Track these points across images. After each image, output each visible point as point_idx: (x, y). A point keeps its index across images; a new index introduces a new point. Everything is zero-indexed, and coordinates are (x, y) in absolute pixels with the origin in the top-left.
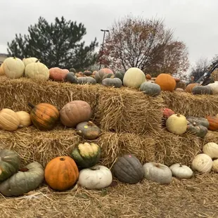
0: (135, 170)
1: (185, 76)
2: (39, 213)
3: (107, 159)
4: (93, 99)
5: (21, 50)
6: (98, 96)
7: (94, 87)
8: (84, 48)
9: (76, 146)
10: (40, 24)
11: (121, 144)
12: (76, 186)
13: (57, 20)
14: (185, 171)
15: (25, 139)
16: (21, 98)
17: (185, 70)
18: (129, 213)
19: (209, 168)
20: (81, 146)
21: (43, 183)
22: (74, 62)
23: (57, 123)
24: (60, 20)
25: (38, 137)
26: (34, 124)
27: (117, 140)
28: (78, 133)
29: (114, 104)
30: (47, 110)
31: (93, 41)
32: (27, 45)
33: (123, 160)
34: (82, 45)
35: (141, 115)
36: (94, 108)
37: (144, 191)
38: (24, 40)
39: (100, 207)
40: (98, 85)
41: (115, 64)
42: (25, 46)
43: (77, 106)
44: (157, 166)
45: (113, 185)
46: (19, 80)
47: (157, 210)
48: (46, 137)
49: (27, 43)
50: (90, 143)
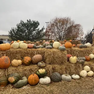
0: (58, 77)
1: (82, 38)
2: (27, 92)
3: (48, 74)
4: (42, 53)
5: (14, 34)
6: (44, 52)
7: (43, 49)
8: (39, 31)
9: (38, 70)
10: (21, 23)
11: (53, 69)
12: (38, 84)
13: (28, 20)
14: (77, 77)
15: (21, 69)
16: (19, 56)
17: (82, 35)
18: (56, 91)
19: (86, 75)
20: (39, 70)
21: (27, 83)
22: (35, 36)
23: (31, 63)
24: (29, 20)
25: (25, 68)
26: (23, 64)
27: (51, 67)
28: (38, 66)
29: (50, 55)
30: (27, 59)
31: (43, 27)
32: (16, 32)
33: (54, 74)
34: (38, 29)
35: (59, 58)
36: (43, 57)
37: (62, 84)
38: (15, 29)
39: (46, 90)
40: (44, 48)
41: (52, 36)
42: (15, 32)
43: (37, 56)
44: (66, 76)
45: (51, 83)
46: (18, 50)
47: (66, 90)
48: (28, 68)
49: (16, 31)
50: (42, 69)
